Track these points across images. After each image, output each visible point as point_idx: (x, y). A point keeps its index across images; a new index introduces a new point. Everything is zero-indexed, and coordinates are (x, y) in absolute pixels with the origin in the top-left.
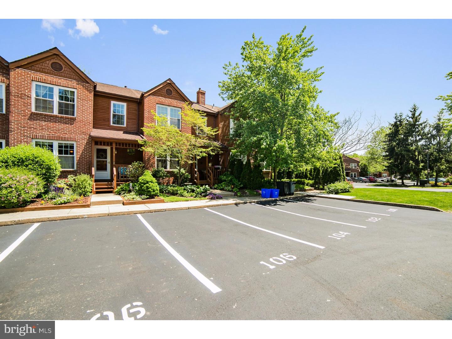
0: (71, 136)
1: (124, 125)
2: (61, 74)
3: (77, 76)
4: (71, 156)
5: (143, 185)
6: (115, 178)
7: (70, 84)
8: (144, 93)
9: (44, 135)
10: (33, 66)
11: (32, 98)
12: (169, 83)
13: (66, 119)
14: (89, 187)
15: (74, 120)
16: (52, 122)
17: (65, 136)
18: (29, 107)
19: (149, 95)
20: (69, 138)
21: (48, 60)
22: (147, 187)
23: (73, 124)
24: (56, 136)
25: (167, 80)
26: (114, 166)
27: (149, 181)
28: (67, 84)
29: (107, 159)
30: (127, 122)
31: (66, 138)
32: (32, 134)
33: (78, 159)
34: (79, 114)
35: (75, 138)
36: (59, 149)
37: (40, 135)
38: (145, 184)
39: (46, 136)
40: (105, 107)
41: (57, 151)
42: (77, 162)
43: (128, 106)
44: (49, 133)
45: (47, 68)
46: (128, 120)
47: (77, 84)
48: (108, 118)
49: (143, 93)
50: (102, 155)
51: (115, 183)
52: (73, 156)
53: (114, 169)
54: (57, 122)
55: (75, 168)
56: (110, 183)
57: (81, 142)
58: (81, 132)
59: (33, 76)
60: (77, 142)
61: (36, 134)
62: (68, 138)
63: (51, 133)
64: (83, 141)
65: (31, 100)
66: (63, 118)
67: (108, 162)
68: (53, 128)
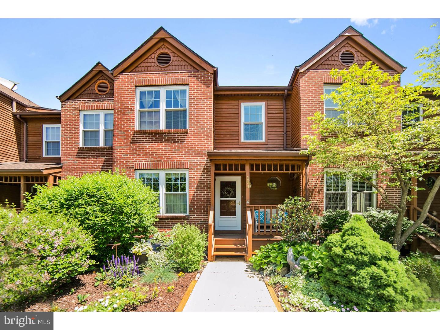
0: (181, 161)
1: (262, 140)
2: (168, 68)
3: (189, 64)
4: (182, 193)
5: (353, 267)
6: (250, 232)
7: (180, 78)
8: (299, 66)
9: (148, 163)
10: (137, 67)
11: (136, 112)
12: (349, 36)
13: (175, 134)
14: (196, 252)
15: (186, 134)
16: (157, 142)
17: (174, 162)
18: (132, 124)
19: (308, 69)
20: (179, 165)
21: (153, 53)
22: (374, 278)
23: (184, 142)
24: (162, 163)
25: (344, 32)
26: (247, 209)
27: (379, 256)
28: (176, 79)
29: (236, 197)
30: (268, 134)
31: (175, 165)
32: (134, 163)
33: (192, 197)
34: (192, 123)
35: (187, 163)
36: (166, 184)
37: (144, 163)
38: (361, 265)
39: (150, 164)
40: (233, 115)
41: (164, 186)
42: (191, 203)
43: (267, 107)
44: (154, 159)
45: (153, 64)
46: (269, 130)
47: (188, 76)
48: (238, 130)
49: (298, 68)
50: (229, 192)
51: (249, 238)
52: (185, 192)
53: (249, 213)
54: (164, 141)
55: (188, 213)
56: (240, 239)
57: (195, 170)
58: (195, 152)
59: (137, 79)
60: (190, 169)
61: (139, 163)
62: (177, 165)
63: (156, 159)
64: (199, 168)
65: (134, 115)
66: (170, 134)
67: (237, 202)
68: (158, 150)
